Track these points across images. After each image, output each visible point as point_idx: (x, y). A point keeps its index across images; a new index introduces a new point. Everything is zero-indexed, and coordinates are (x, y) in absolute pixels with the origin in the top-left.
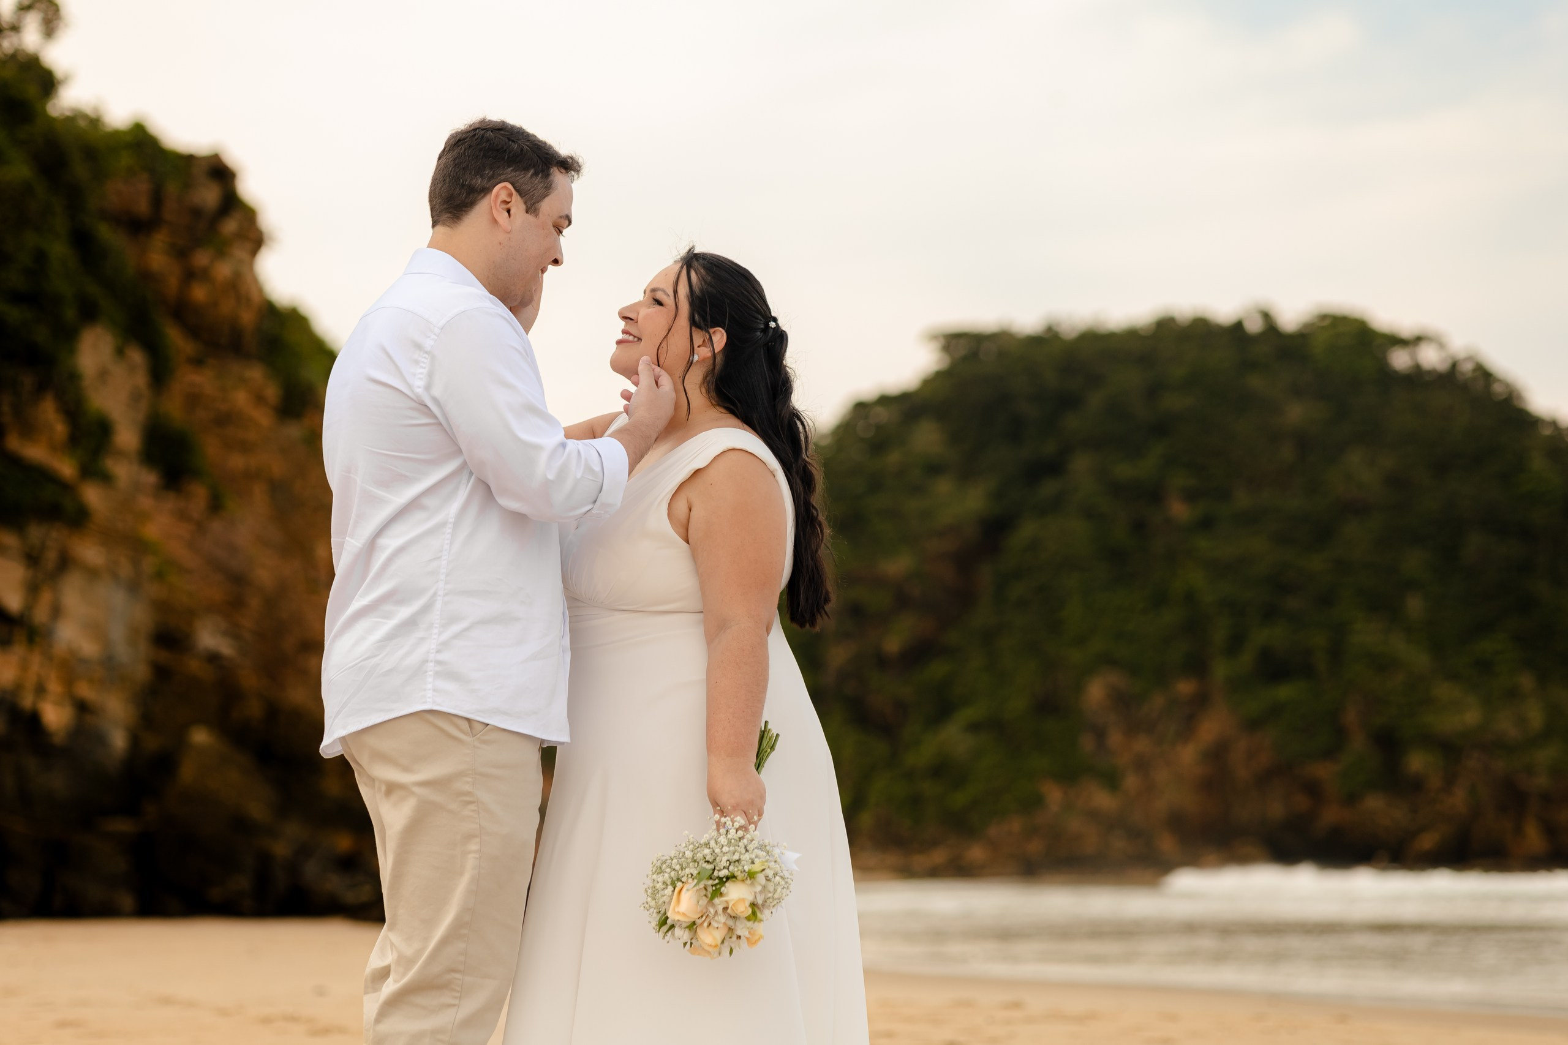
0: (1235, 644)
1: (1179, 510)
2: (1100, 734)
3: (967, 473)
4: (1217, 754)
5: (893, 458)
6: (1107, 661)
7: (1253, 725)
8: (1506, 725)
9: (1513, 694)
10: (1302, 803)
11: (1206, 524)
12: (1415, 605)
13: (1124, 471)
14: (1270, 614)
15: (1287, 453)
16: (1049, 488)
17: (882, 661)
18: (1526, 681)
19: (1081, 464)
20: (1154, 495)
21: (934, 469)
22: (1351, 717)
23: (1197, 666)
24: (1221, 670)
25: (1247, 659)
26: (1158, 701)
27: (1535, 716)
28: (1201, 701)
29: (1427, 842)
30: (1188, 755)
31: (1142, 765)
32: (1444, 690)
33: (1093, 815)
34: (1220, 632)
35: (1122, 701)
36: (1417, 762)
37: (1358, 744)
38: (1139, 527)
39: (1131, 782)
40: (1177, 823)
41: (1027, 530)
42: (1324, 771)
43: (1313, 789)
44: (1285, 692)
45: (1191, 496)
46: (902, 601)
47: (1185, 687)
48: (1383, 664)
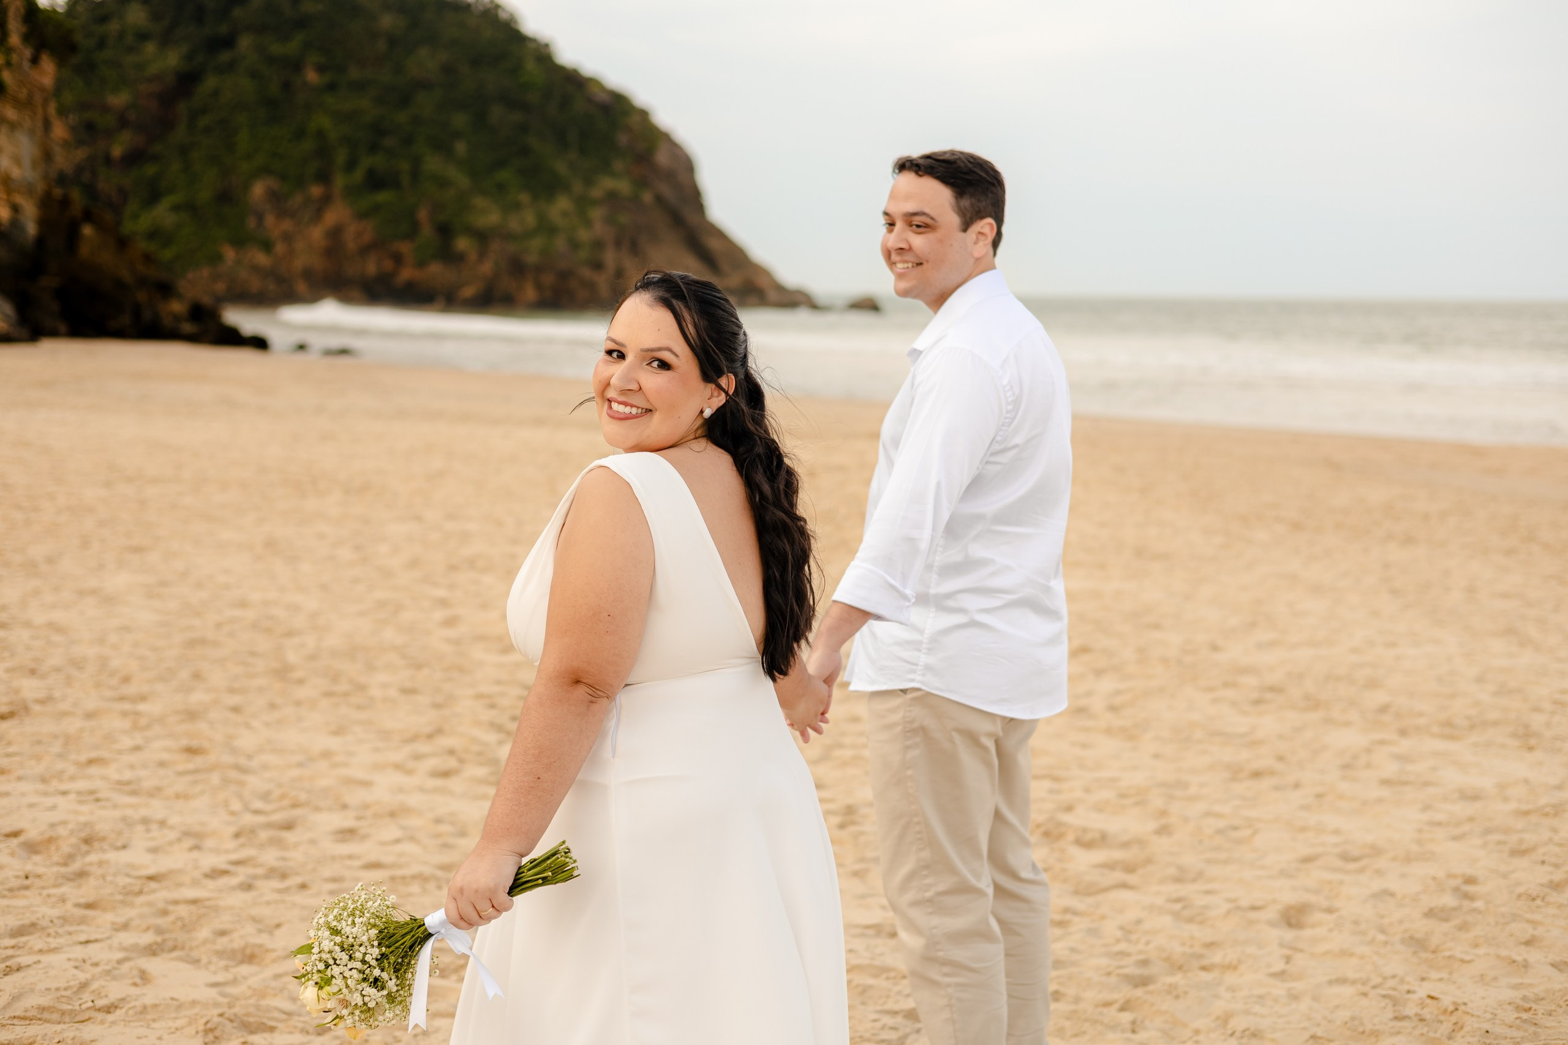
0: (351, 165)
1: (312, 76)
2: (260, 218)
3: (166, 40)
4: (335, 234)
5: (114, 26)
6: (265, 171)
7: (362, 216)
8: (514, 224)
9: (517, 206)
10: (388, 265)
11: (332, 87)
12: (461, 148)
13: (277, 49)
14: (373, 148)
15: (382, 45)
16: (225, 57)
17: (108, 161)
18: (524, 197)
19: (245, 43)
20: (296, 66)
21: (143, 36)
22: (423, 215)
23: (324, 177)
24: (340, 181)
25: (358, 175)
26: (298, 199)
27: (530, 218)
28: (326, 201)
29: (468, 292)
30: (317, 234)
31: (287, 238)
32: (479, 202)
33: (255, 269)
34: (341, 157)
35: (275, 198)
36: (463, 244)
37: (427, 231)
38: (286, 86)
39: (280, 248)
40: (308, 275)
41: (210, 82)
42: (405, 248)
43: (398, 259)
44: (383, 197)
45: (321, 69)
46: (123, 122)
47: (316, 191)
48: (443, 183)
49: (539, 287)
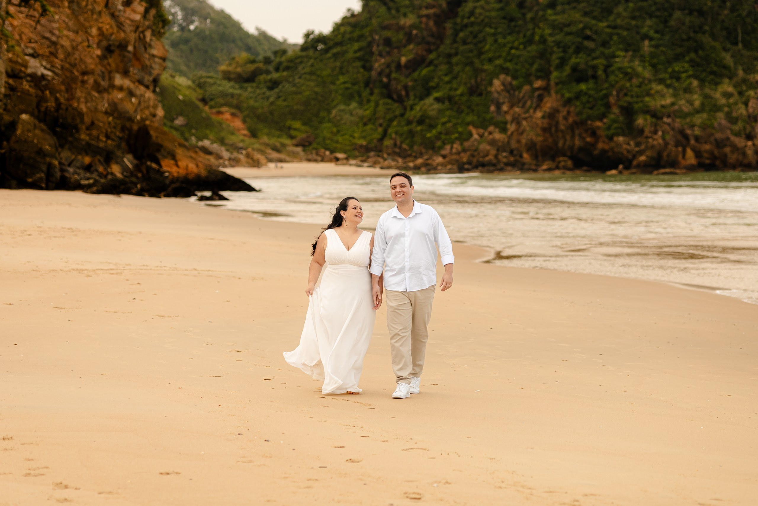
0: (562, 64)
2: (498, 106)
7: (567, 102)
8: (683, 104)
9: (688, 90)
10: (588, 139)
11: (552, 5)
14: (579, 49)
18: (695, 83)
23: (545, 74)
24: (555, 76)
25: (566, 71)
26: (526, 89)
27: (697, 100)
28: (546, 90)
30: (539, 116)
31: (517, 120)
32: (657, 87)
33: (493, 143)
35: (509, 89)
36: (640, 121)
37: (616, 111)
39: (512, 128)
40: (531, 147)
43: (594, 133)
44: (583, 86)
46: (410, 39)
47: (539, 83)
49: (698, 154)
